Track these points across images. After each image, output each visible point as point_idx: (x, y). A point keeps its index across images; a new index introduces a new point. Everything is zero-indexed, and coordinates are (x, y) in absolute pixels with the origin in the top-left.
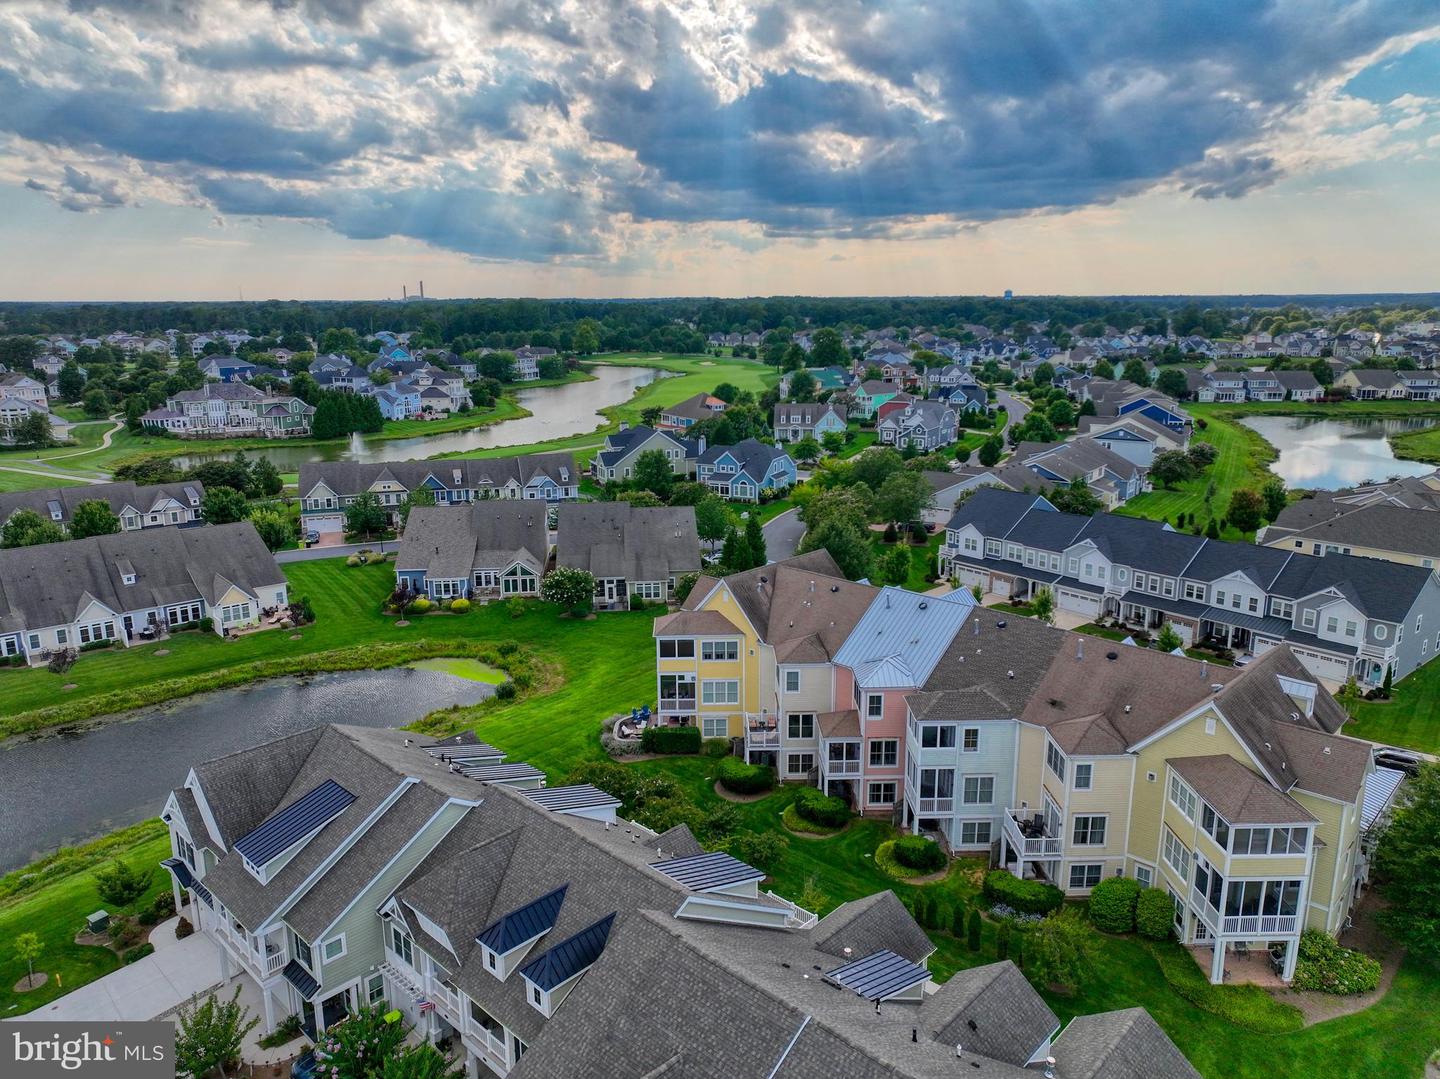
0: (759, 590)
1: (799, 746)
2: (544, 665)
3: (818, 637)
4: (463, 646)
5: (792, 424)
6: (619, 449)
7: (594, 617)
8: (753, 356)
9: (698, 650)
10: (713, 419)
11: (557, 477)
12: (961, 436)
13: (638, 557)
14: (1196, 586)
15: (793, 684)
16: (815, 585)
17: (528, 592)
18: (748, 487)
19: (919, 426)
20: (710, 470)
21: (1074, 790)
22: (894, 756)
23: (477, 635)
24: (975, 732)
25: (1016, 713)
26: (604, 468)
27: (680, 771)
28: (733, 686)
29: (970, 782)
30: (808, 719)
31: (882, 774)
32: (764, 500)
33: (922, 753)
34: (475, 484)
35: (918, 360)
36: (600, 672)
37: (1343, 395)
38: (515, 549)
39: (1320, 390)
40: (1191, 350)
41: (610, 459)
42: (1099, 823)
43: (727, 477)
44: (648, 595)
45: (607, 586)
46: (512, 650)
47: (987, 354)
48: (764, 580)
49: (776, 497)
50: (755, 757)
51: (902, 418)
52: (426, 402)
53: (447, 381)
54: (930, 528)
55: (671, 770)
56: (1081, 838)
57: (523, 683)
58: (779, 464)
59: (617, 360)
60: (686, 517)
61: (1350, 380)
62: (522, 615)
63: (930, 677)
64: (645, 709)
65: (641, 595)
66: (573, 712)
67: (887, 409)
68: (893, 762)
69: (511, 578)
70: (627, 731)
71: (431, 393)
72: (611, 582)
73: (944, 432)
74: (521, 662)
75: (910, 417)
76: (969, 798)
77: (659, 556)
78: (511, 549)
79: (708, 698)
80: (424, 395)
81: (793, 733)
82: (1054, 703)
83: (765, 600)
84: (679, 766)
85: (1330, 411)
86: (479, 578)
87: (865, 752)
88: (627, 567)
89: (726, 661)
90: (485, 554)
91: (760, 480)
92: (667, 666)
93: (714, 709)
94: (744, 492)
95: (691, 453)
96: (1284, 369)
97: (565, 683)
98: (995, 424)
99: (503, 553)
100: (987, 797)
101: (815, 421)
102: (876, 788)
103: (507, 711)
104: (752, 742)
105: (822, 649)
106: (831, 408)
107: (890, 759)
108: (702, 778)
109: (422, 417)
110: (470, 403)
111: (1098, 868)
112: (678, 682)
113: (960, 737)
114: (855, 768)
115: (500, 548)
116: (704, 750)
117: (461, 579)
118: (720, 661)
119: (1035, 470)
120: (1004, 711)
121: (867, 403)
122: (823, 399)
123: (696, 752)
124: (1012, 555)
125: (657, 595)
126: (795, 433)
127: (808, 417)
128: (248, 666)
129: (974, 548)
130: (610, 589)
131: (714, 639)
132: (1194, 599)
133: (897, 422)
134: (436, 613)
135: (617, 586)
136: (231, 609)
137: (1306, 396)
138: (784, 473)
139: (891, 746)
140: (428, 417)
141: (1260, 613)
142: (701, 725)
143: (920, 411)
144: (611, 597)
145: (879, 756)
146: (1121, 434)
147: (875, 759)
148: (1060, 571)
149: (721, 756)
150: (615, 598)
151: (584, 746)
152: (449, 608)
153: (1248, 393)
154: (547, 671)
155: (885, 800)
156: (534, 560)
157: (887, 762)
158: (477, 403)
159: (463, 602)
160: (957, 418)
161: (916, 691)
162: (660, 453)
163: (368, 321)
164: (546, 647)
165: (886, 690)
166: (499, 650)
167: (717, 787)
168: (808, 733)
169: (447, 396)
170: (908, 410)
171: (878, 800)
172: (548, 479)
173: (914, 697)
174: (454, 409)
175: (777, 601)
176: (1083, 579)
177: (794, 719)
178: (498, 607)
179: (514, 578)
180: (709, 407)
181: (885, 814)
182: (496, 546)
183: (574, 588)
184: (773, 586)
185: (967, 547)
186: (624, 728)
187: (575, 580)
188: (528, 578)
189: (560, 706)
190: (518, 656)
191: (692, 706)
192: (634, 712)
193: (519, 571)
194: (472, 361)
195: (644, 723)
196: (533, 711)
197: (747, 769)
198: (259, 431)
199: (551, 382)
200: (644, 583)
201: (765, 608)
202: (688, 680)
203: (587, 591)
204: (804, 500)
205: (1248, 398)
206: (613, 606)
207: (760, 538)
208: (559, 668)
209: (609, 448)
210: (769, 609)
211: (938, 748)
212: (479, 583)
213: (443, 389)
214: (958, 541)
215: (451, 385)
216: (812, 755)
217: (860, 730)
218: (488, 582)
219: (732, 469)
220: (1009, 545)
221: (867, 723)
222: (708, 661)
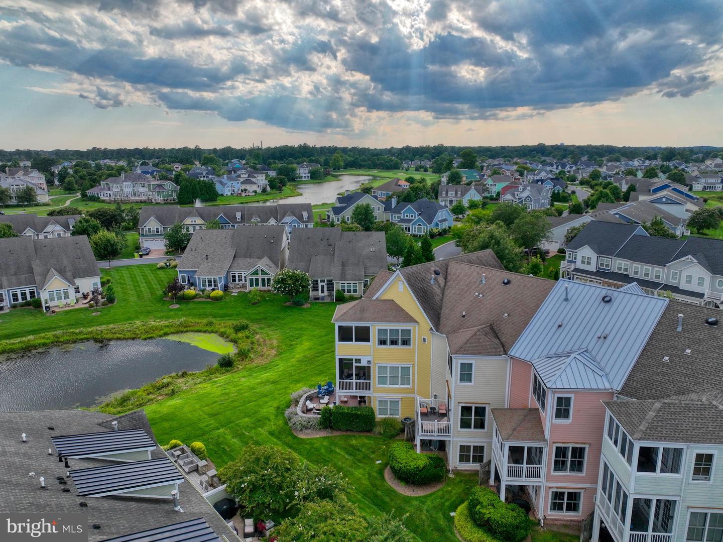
0: (432, 282)
1: (471, 437)
2: (264, 341)
3: (491, 327)
4: (211, 324)
5: (448, 197)
6: (344, 205)
7: (309, 305)
8: (426, 170)
9: (374, 335)
10: (402, 192)
11: (301, 218)
12: (552, 205)
13: (343, 265)
15: (466, 374)
16: (486, 278)
17: (266, 288)
18: (422, 227)
19: (528, 196)
20: (398, 217)
22: (580, 464)
23: (223, 316)
24: (709, 457)
26: (334, 216)
27: (353, 451)
28: (406, 370)
29: (697, 518)
30: (481, 411)
31: (567, 481)
32: (432, 236)
33: (637, 478)
34: (249, 220)
35: (520, 169)
36: (304, 348)
38: (260, 258)
41: (337, 211)
43: (409, 221)
44: (349, 291)
45: (320, 284)
46: (244, 328)
47: (557, 169)
48: (437, 273)
49: (440, 234)
50: (425, 444)
51: (516, 193)
52: (243, 187)
53: (256, 175)
54: (547, 252)
55: (344, 449)
57: (243, 355)
58: (441, 214)
59: (353, 172)
60: (379, 238)
62: (259, 302)
63: (628, 379)
64: (330, 384)
65: (344, 291)
66: (274, 382)
67: (505, 190)
68: (580, 469)
69: (254, 277)
70: (310, 405)
71: (247, 182)
72: (323, 281)
73: (543, 201)
74: (248, 337)
75: (521, 192)
76: (693, 535)
77: (358, 264)
78: (257, 258)
79: (382, 380)
80: (242, 183)
81: (465, 424)
83: (437, 291)
84: (352, 446)
86: (234, 277)
87: (548, 457)
88: (336, 270)
89: (400, 348)
90: (241, 261)
91: (430, 222)
92: (346, 350)
93: (387, 391)
94: (420, 230)
95: (388, 208)
97: (276, 355)
98: (571, 200)
99: (252, 260)
101: (463, 195)
102: (558, 496)
103: (222, 378)
104: (423, 431)
105: (497, 341)
106: (473, 187)
107: (577, 466)
108: (373, 460)
109: (240, 194)
110: (268, 188)
112: (355, 364)
113: (688, 462)
114: (536, 474)
115: (250, 257)
116: (378, 429)
117: (220, 277)
118: (394, 347)
119: (618, 216)
121: (493, 187)
122: (469, 184)
123: (369, 431)
125: (355, 291)
126: (451, 201)
127: (459, 193)
128: (50, 334)
129: (589, 263)
130: (323, 286)
131: (389, 326)
133: (513, 195)
134: (200, 300)
135: (327, 284)
136: (55, 292)
138: (445, 220)
139: (578, 453)
140: (243, 194)
142: (375, 406)
143: (529, 188)
144: (323, 292)
145: (564, 463)
146: (664, 200)
147: (559, 465)
148: (663, 280)
149: (392, 437)
150: (326, 293)
151: (272, 417)
152: (209, 297)
154: (265, 345)
155: (568, 509)
156: (272, 265)
157: (572, 469)
158: (272, 187)
159: (219, 292)
160: (549, 195)
161: (612, 394)
162: (368, 206)
163: (228, 154)
164: (269, 326)
165: (576, 391)
166: (234, 328)
167: (387, 474)
168: (480, 425)
169: (256, 184)
170: (521, 188)
171: (560, 509)
172: (295, 218)
173: (611, 399)
174: (259, 191)
175: (449, 292)
176: (683, 287)
177: (466, 410)
178: (244, 297)
179: (256, 277)
180: (400, 185)
181: (568, 524)
182: (248, 254)
183: (293, 283)
184: (446, 279)
185: (583, 262)
186: (308, 403)
187: (295, 278)
188: (266, 277)
189: (265, 376)
190: (247, 333)
191: (368, 387)
192: (320, 387)
193: (260, 272)
194: (274, 170)
195: (326, 398)
196: (243, 380)
197: (418, 458)
198: (148, 199)
199: (316, 181)
200: (346, 282)
201: (437, 298)
202: (364, 363)
203: (303, 287)
204: (460, 232)
206: (323, 298)
207: (431, 252)
208: (275, 343)
209: (338, 205)
210: (442, 300)
211: (658, 474)
212: (234, 280)
213: (253, 180)
214: (575, 258)
215: (258, 178)
216: (483, 447)
217: (543, 432)
218: (240, 280)
219: (412, 216)
220: (618, 261)
221: (553, 426)
222: (383, 347)
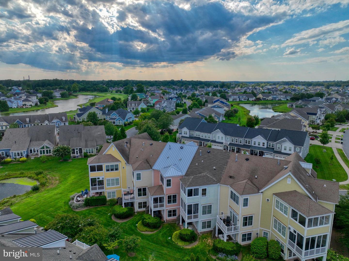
0: (125, 146)
1: (142, 199)
2: (52, 178)
3: (147, 160)
4: (23, 173)
5: (132, 106)
6: (82, 112)
7: (71, 160)
8: (121, 92)
9: (104, 168)
10: (110, 105)
11: (61, 120)
12: (176, 109)
13: (86, 141)
14: (248, 140)
15: (139, 178)
16: (144, 143)
17: (49, 154)
18: (121, 121)
19: (166, 106)
20: (109, 117)
21: (243, 207)
22: (176, 200)
23: (29, 169)
24: (205, 189)
25: (218, 181)
26: (77, 118)
27: (99, 212)
28: (117, 180)
29: (204, 207)
30: (144, 189)
31: (172, 207)
32: (125, 125)
33: (188, 199)
34: (34, 122)
35: (163, 92)
36: (72, 178)
37: (259, 99)
38: (45, 141)
39: (254, 98)
40: (225, 91)
41: (79, 115)
42: (251, 218)
43: (115, 119)
44: (90, 152)
45: (76, 150)
46: (41, 173)
47: (179, 91)
48: (127, 143)
49: (129, 124)
50: (126, 205)
51: (161, 104)
52: (24, 103)
53: (31, 97)
54: (173, 130)
55: (95, 212)
56: (245, 224)
57: (43, 185)
58: (129, 115)
59: (84, 94)
60: (102, 128)
61: (260, 96)
62: (46, 161)
63: (187, 172)
64: (86, 190)
65: (87, 152)
66: (60, 194)
67: (157, 102)
68: (176, 202)
69: (42, 150)
70: (79, 199)
71: (26, 100)
72: (77, 149)
73: (172, 107)
74: (43, 177)
75: (163, 104)
76: (204, 213)
77: (93, 140)
78: (43, 141)
79: (109, 185)
80: (23, 101)
81: (140, 195)
82: (231, 177)
83: (127, 149)
84: (98, 211)
85: (257, 103)
86: (31, 150)
87: (166, 200)
88: (83, 144)
89: (115, 171)
90: (34, 143)
91: (124, 119)
92: (93, 175)
93: (111, 188)
94: (119, 123)
95: (104, 113)
96: (246, 93)
97: (59, 183)
98: (184, 106)
99: (40, 142)
100: (210, 212)
101: (138, 105)
102: (170, 212)
103: (35, 195)
104: (125, 199)
105: (148, 165)
106: (142, 102)
107: (175, 201)
108: (107, 214)
109: (22, 107)
110: (39, 103)
111: (251, 234)
112: (97, 180)
113: (200, 192)
114: (162, 206)
115: (39, 140)
116: (108, 203)
117: (24, 151)
118: (112, 171)
119: (198, 114)
120: (214, 181)
121: (152, 101)
122: (140, 100)
123: (105, 204)
124: (197, 135)
125: (92, 152)
126: (133, 109)
127: (136, 104)
129: (186, 134)
130: (77, 151)
131: (110, 164)
132: (247, 144)
133: (160, 105)
134: (14, 163)
135: (79, 150)
137: (252, 100)
138: (131, 118)
139: (175, 197)
140: (24, 107)
141: (265, 147)
142: (106, 195)
143: (166, 102)
144: (77, 154)
145: (171, 201)
146: (216, 106)
147: (169, 202)
148: (211, 139)
149: (114, 205)
150: (79, 154)
151: (63, 206)
152: (19, 161)
153: (240, 99)
154: (53, 179)
155: (173, 216)
156: (51, 143)
157: (173, 202)
158: (41, 103)
159: (24, 158)
160: (175, 105)
161: (183, 176)
162: (94, 113)
164: (53, 171)
165: (172, 177)
166: (36, 174)
167: (113, 217)
168: (145, 194)
169: (31, 101)
170: (163, 102)
171: (171, 216)
172: (58, 120)
173: (182, 178)
174: (33, 105)
175: (132, 149)
176: (217, 140)
177: (139, 190)
178: (37, 160)
179: (43, 149)
180: (109, 102)
181: (173, 220)
182: (38, 139)
183: (63, 151)
184: (130, 145)
185: (184, 134)
186: (78, 198)
187: (64, 149)
188: (48, 149)
189: (56, 192)
190: (42, 175)
191: (103, 188)
192: (82, 192)
193: (45, 147)
194: (40, 93)
195: (86, 195)
196: (46, 195)
197: (124, 209)
199: (65, 99)
200: (88, 149)
201: (128, 152)
202: (101, 179)
203: (68, 152)
204: (137, 124)
205: (239, 100)
206: (78, 157)
207: (125, 133)
208: (57, 178)
209: (79, 112)
210: (129, 152)
211: (193, 197)
212: (31, 152)
213: (30, 99)
214: (182, 132)
215: (32, 98)
216: (146, 202)
217: (164, 192)
218: (34, 152)
219: (116, 117)
220: (196, 133)
221: (166, 189)
222: (108, 172)
